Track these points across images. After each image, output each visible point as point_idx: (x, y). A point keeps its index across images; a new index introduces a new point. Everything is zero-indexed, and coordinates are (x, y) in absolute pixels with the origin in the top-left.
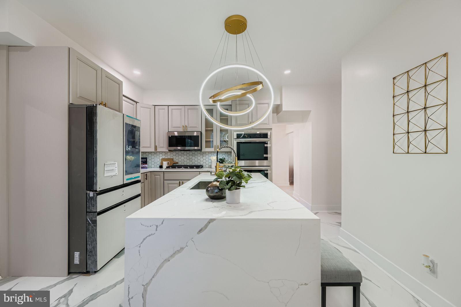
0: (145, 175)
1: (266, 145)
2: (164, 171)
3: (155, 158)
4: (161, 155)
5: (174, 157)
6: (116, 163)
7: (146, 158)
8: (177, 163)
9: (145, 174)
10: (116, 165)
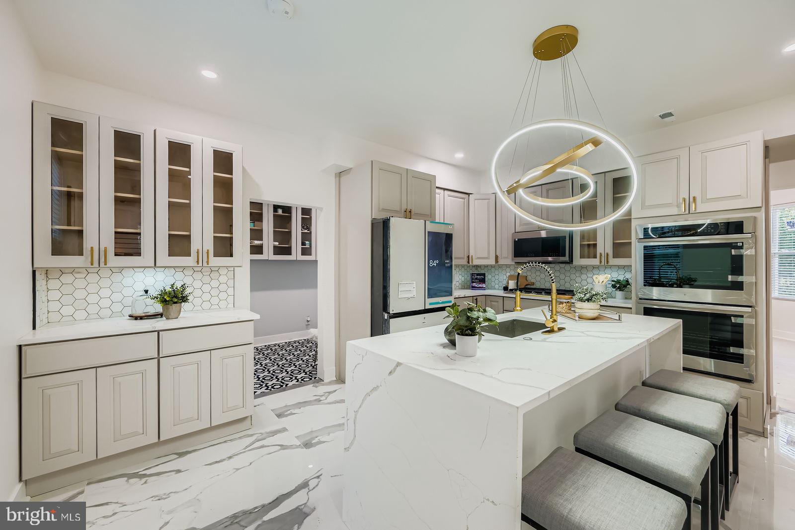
0: (474, 300)
1: (738, 252)
2: (503, 297)
3: (500, 275)
4: (508, 270)
5: (529, 273)
6: (415, 282)
7: (484, 275)
8: (533, 284)
9: (475, 298)
10: (415, 284)
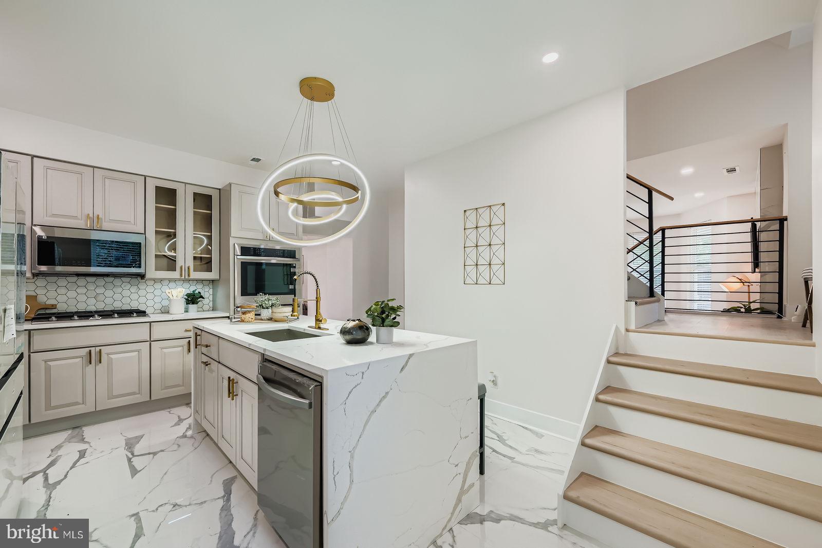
1: (292, 270)
5: (43, 292)
8: (54, 307)
